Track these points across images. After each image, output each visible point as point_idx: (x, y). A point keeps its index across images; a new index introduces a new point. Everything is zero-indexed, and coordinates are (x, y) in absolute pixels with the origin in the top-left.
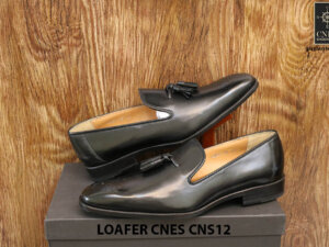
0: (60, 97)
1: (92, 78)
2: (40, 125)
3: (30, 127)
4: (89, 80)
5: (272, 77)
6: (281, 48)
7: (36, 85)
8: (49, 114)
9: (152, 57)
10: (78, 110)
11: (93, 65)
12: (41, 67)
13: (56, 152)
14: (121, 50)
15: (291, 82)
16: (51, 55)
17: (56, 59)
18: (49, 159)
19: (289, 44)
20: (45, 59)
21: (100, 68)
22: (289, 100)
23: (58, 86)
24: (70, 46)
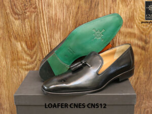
0: (27, 38)
1: (42, 28)
2: (17, 52)
3: (13, 53)
4: (41, 29)
5: (132, 27)
6: (136, 12)
7: (15, 32)
8: (22, 46)
9: (71, 17)
10: (36, 44)
11: (42, 21)
12: (17, 23)
13: (25, 65)
14: (56, 14)
15: (141, 30)
16: (22, 16)
17: (24, 19)
18: (22, 68)
19: (140, 10)
20: (19, 19)
21: (46, 23)
22: (141, 39)
23: (26, 32)
24: (31, 12)
